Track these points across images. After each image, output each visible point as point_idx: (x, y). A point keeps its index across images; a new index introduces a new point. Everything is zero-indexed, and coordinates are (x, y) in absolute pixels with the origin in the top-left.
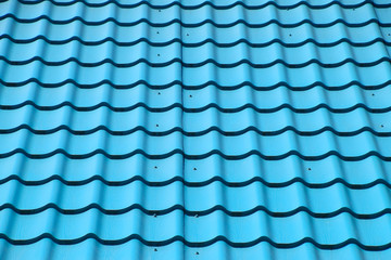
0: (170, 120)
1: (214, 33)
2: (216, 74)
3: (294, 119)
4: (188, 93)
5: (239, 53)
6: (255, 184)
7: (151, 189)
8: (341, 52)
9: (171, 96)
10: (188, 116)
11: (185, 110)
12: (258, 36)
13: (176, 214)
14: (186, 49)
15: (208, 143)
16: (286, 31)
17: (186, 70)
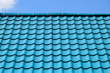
0: (50, 47)
1: (60, 27)
2: (61, 36)
3: (79, 46)
4: (54, 41)
5: (66, 31)
6: (70, 62)
7: (45, 63)
8: (90, 31)
9: (50, 41)
10: (54, 46)
11: (53, 45)
12: (70, 27)
13: (51, 69)
14: (54, 30)
15: (59, 52)
16: (77, 26)
17: (54, 35)
